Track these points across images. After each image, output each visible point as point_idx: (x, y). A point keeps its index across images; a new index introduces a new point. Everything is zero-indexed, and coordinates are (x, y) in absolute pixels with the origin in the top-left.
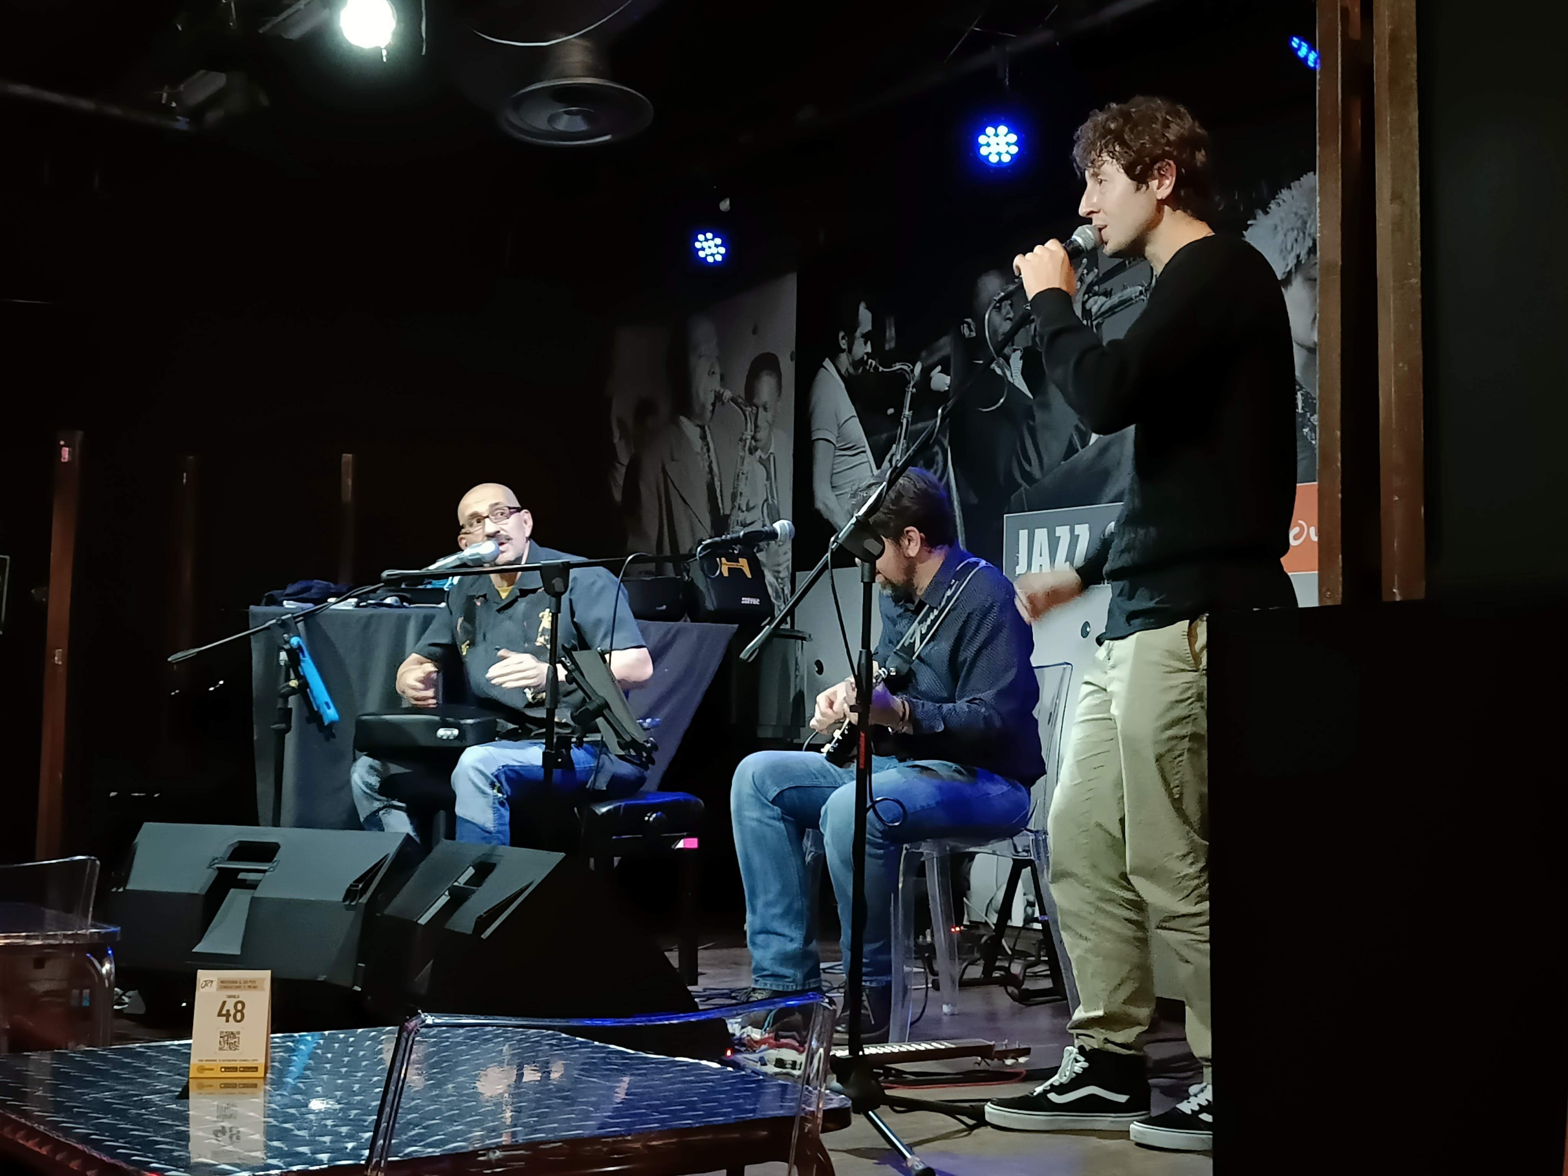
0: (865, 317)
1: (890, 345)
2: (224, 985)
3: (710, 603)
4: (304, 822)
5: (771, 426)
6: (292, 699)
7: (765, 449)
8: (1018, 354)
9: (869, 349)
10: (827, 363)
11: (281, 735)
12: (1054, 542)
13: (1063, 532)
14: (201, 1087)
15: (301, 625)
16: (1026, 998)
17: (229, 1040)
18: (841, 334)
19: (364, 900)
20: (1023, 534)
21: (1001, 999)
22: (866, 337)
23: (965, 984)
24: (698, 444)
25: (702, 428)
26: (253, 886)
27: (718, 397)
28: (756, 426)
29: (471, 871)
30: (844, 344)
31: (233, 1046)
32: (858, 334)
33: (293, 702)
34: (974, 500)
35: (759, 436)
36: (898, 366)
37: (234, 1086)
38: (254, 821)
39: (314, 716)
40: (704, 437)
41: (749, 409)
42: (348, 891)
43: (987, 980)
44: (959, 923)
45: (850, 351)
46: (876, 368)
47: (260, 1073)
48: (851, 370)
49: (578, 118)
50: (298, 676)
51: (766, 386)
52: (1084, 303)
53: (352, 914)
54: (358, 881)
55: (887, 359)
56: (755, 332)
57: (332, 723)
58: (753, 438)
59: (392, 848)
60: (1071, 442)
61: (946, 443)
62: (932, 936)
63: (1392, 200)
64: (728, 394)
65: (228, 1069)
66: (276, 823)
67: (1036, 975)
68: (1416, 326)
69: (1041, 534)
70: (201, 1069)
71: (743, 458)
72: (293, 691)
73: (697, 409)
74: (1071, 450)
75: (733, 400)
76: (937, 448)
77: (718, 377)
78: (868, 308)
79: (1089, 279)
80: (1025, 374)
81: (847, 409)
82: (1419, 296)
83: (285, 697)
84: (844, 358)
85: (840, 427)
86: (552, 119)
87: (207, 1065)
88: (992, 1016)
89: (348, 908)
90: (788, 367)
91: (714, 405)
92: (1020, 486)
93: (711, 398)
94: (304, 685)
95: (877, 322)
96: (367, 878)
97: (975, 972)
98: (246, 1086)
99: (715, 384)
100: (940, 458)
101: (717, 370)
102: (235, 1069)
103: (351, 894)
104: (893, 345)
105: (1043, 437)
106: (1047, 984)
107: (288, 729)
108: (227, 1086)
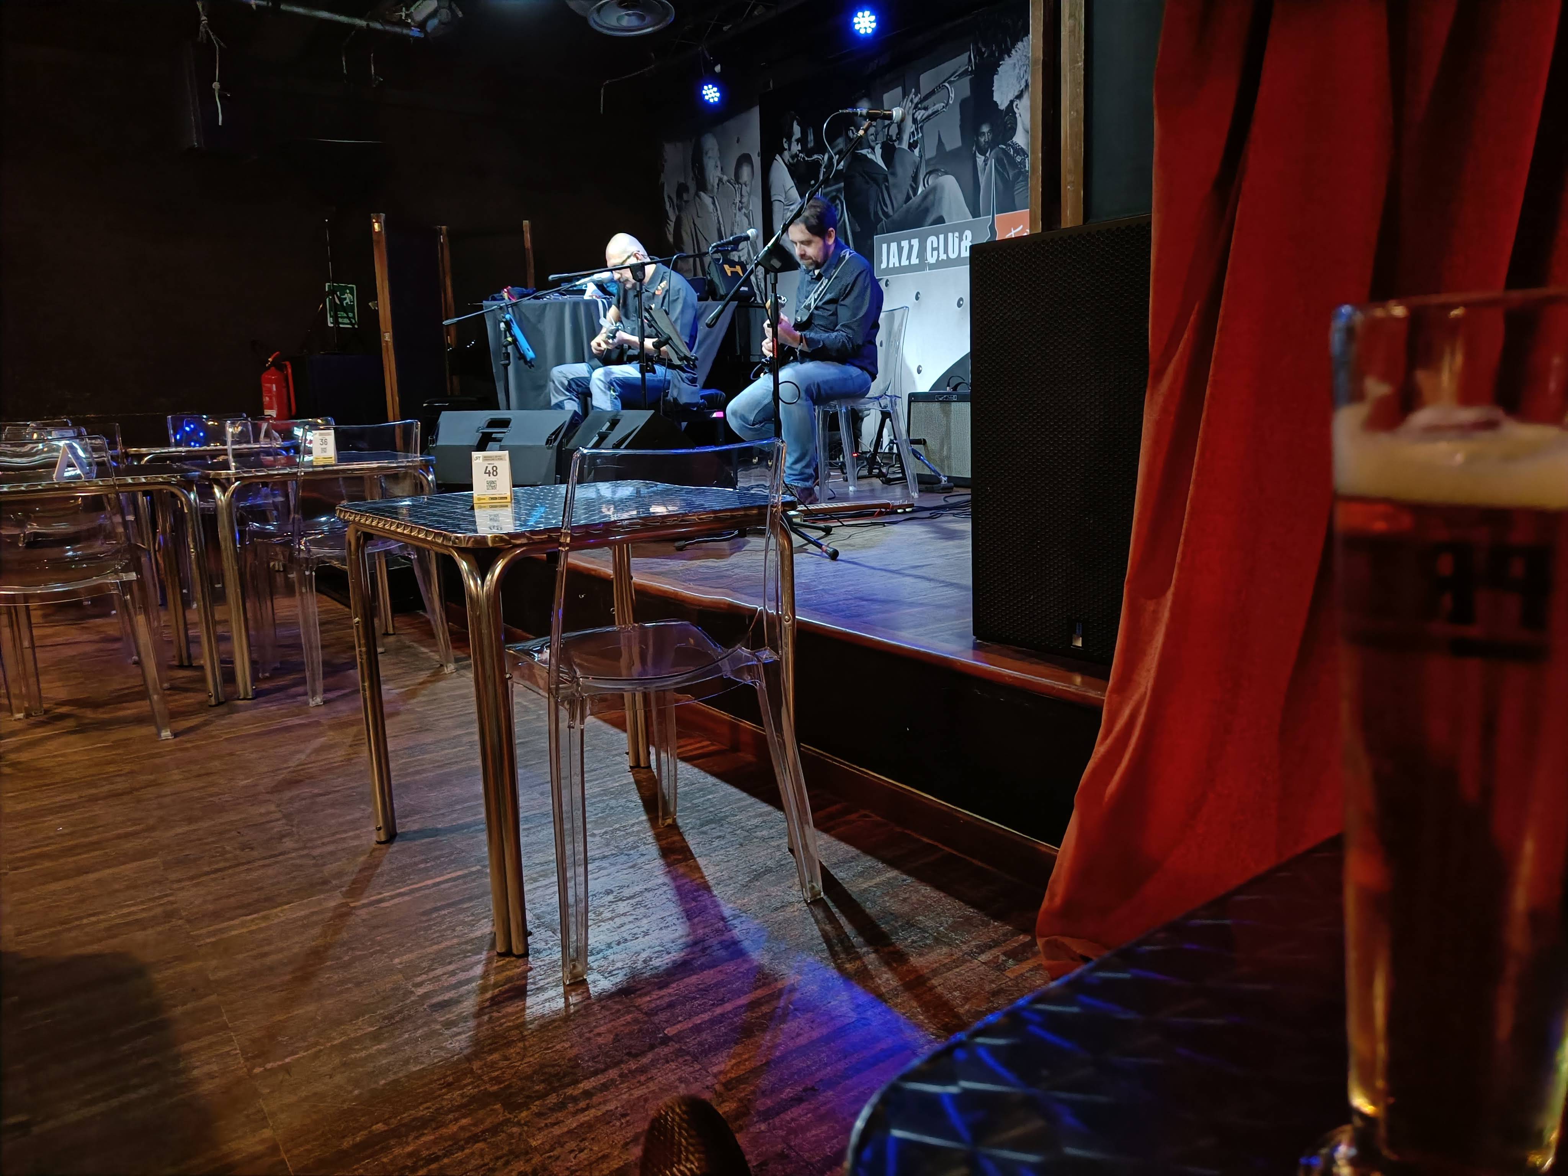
0: (797, 130)
1: (811, 145)
2: (486, 458)
3: (722, 291)
4: (522, 406)
5: (749, 195)
6: (510, 348)
7: (747, 208)
8: (879, 145)
9: (799, 148)
10: (778, 157)
11: (506, 366)
12: (900, 249)
13: (905, 244)
14: (480, 507)
15: (510, 309)
16: (888, 482)
17: (492, 485)
18: (785, 140)
19: (556, 444)
20: (885, 246)
21: (877, 482)
22: (798, 141)
23: (860, 478)
24: (711, 207)
25: (713, 198)
26: (500, 440)
27: (720, 180)
28: (741, 195)
29: (608, 424)
30: (786, 146)
31: (494, 488)
32: (793, 139)
33: (510, 349)
34: (858, 229)
35: (743, 200)
36: (815, 156)
37: (496, 507)
38: (497, 408)
39: (522, 356)
40: (714, 203)
41: (737, 186)
42: (548, 440)
43: (870, 475)
44: (857, 451)
45: (790, 149)
46: (804, 158)
47: (509, 500)
48: (791, 160)
49: (633, 18)
50: (512, 335)
51: (746, 171)
52: (913, 115)
53: (550, 451)
54: (553, 434)
55: (809, 153)
56: (738, 142)
57: (532, 359)
58: (740, 202)
59: (567, 418)
60: (908, 194)
61: (842, 199)
62: (844, 457)
63: (1069, 18)
64: (725, 178)
65: (492, 499)
66: (509, 409)
67: (894, 473)
68: (1081, 90)
69: (894, 246)
70: (479, 499)
71: (735, 215)
72: (510, 344)
73: (710, 187)
74: (908, 198)
75: (729, 181)
76: (838, 202)
77: (719, 168)
78: (798, 124)
79: (916, 100)
80: (883, 157)
81: (789, 182)
82: (1083, 73)
83: (506, 347)
84: (786, 153)
85: (786, 193)
86: (619, 19)
87: (482, 497)
88: (872, 490)
89: (548, 448)
90: (757, 160)
91: (718, 185)
92: (882, 220)
93: (717, 181)
94: (515, 341)
95: (804, 133)
96: (556, 433)
97: (865, 472)
98: (502, 506)
99: (719, 173)
100: (839, 207)
101: (719, 163)
102: (496, 498)
103: (548, 442)
104: (812, 144)
105: (893, 192)
106: (900, 475)
107: (509, 364)
108: (492, 507)
